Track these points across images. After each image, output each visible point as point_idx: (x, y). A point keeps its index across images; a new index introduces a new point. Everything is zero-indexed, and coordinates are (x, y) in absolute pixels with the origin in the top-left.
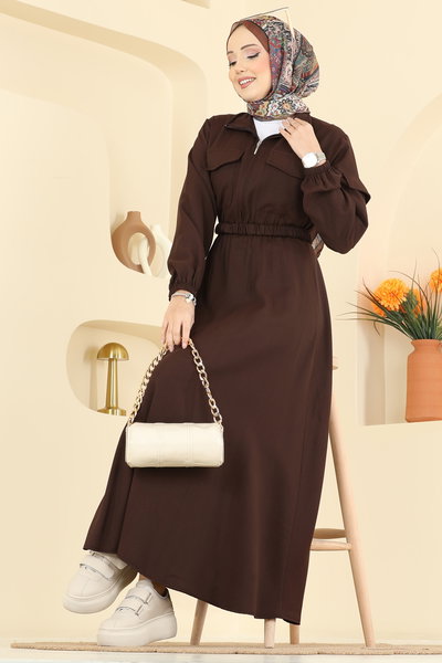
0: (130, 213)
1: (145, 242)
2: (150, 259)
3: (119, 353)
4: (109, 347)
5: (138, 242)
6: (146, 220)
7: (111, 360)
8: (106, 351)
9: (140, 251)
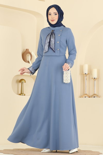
0: (26, 49)
1: (30, 56)
2: (31, 60)
5: (28, 56)
6: (30, 51)
7: (22, 83)
8: (21, 81)
9: (28, 58)
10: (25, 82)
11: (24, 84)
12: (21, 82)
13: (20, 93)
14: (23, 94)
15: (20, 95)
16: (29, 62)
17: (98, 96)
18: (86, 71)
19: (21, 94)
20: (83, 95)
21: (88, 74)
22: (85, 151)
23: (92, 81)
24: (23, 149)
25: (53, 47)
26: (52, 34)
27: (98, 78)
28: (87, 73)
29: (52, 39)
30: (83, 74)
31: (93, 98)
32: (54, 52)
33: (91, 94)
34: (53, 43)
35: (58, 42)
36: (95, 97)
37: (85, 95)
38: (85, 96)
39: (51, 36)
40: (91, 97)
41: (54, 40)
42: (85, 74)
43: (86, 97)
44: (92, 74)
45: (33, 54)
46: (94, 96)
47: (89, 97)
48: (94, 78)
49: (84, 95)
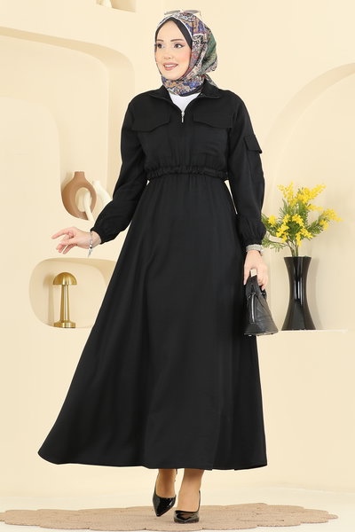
0: (76, 173)
1: (88, 194)
2: (92, 207)
3: (69, 279)
4: (62, 276)
5: (84, 194)
6: (89, 178)
7: (63, 286)
8: (60, 279)
9: (84, 202)
10: (74, 282)
12: (60, 283)
13: (57, 319)
14: (68, 321)
15: (58, 325)
16: (85, 216)
19: (62, 323)
22: (279, 508)
24: (70, 511)
45: (97, 187)
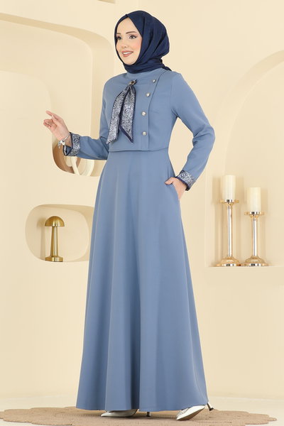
2: (78, 163)
3: (58, 222)
4: (52, 219)
7: (53, 227)
9: (71, 158)
10: (63, 225)
11: (59, 228)
12: (51, 224)
13: (48, 254)
14: (57, 256)
15: (48, 259)
16: (72, 170)
17: (263, 262)
18: (230, 194)
19: (52, 257)
20: (222, 259)
21: (235, 200)
22: (228, 413)
23: (246, 221)
24: (57, 409)
25: (130, 127)
26: (129, 91)
27: (263, 214)
28: (231, 198)
29: (126, 107)
30: (221, 201)
31: (249, 268)
32: (132, 140)
33: (245, 256)
34: (130, 116)
35: (144, 113)
36: (256, 265)
37: (228, 259)
38: (227, 261)
39: (125, 98)
40: (245, 265)
41: (132, 109)
42: (228, 201)
43: (231, 265)
44: (245, 203)
46: (253, 262)
47: (240, 265)
48: (253, 213)
49: (224, 260)
